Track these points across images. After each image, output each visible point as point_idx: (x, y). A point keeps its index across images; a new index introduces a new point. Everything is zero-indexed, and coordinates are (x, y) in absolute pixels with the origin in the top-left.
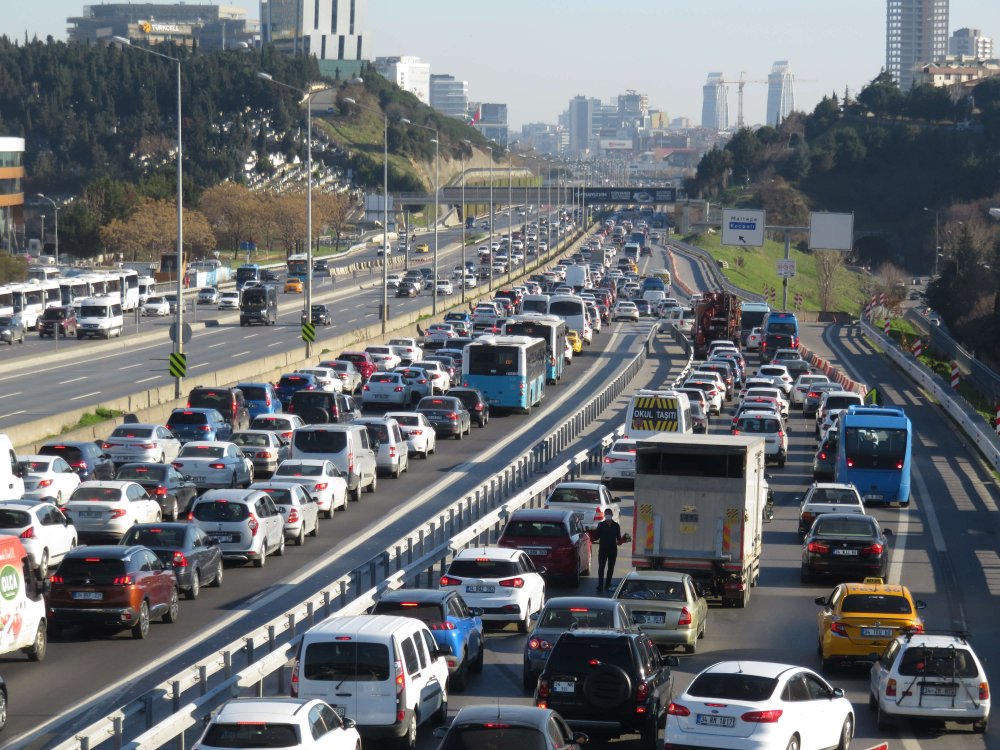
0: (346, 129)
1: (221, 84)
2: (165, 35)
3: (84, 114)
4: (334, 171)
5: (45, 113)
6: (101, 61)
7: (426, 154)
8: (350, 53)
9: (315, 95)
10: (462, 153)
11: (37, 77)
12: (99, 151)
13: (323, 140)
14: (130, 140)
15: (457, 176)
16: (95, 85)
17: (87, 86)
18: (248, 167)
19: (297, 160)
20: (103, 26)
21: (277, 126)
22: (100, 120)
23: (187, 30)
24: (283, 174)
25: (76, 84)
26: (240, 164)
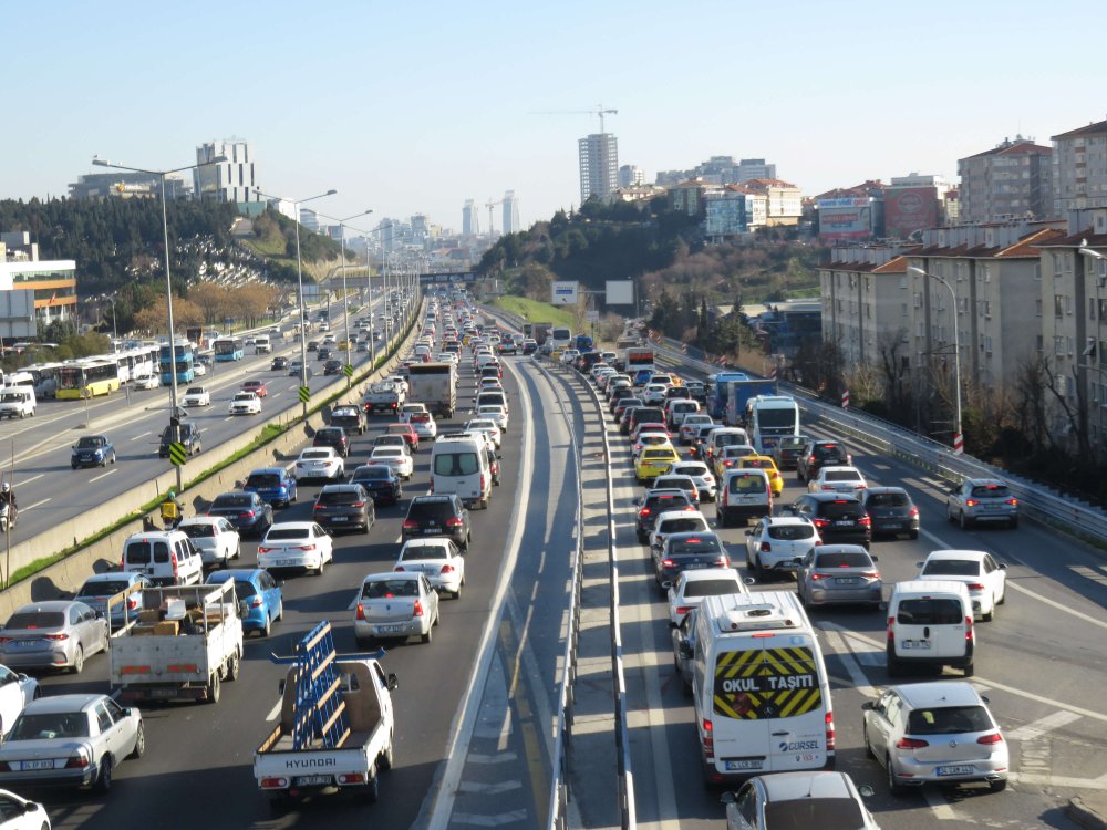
0: (261, 246)
1: (179, 220)
2: (133, 192)
3: (94, 244)
4: (256, 272)
5: (69, 245)
6: (100, 209)
7: (311, 257)
8: (253, 198)
9: (239, 225)
10: (332, 257)
11: (60, 222)
12: (106, 267)
13: (247, 253)
14: (125, 259)
15: (331, 271)
16: (100, 226)
17: (94, 227)
18: (202, 272)
19: (232, 266)
20: (93, 188)
21: (218, 245)
22: (104, 247)
23: (148, 188)
24: (224, 276)
25: (87, 225)
26: (196, 271)
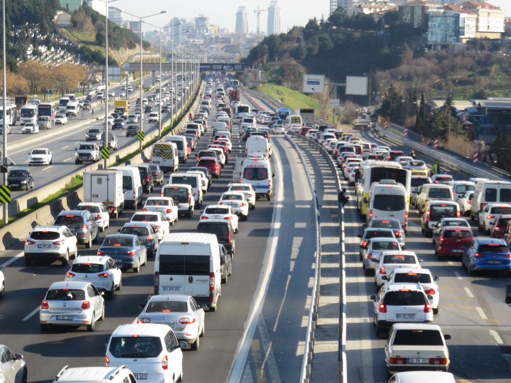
0: (77, 34)
1: (13, 11)
4: (72, 54)
7: (115, 46)
9: (60, 17)
10: (131, 46)
13: (65, 39)
15: (130, 57)
18: (29, 53)
19: (53, 49)
21: (43, 32)
24: (46, 56)
26: (25, 51)
